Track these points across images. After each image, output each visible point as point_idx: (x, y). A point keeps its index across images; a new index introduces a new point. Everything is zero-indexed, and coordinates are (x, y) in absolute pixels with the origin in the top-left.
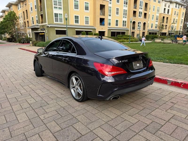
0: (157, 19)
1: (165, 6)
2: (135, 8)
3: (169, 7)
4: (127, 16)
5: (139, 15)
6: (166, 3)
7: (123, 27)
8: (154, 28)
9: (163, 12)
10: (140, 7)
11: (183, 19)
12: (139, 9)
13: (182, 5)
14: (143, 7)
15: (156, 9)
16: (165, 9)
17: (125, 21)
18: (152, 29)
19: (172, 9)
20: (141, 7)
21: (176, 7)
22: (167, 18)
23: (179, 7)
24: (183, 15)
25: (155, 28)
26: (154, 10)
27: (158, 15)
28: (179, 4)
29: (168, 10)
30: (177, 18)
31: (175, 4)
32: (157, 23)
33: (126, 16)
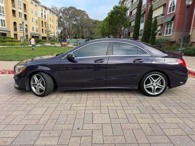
0: (37, 23)
1: (42, 11)
2: (14, 6)
3: (45, 12)
4: (5, 14)
5: (19, 16)
6: (42, 8)
7: (2, 27)
8: (35, 31)
9: (41, 17)
10: (18, 7)
11: (57, 25)
12: (18, 9)
13: (54, 13)
14: (21, 8)
15: (34, 13)
16: (42, 14)
17: (4, 21)
18: (34, 32)
19: (48, 15)
20: (20, 7)
21: (50, 13)
22: (45, 23)
23: (52, 15)
24: (56, 22)
25: (37, 32)
26: (32, 13)
27: (37, 19)
28: (52, 12)
29: (45, 15)
30: (52, 24)
31: (49, 11)
32: (37, 27)
33: (3, 14)
